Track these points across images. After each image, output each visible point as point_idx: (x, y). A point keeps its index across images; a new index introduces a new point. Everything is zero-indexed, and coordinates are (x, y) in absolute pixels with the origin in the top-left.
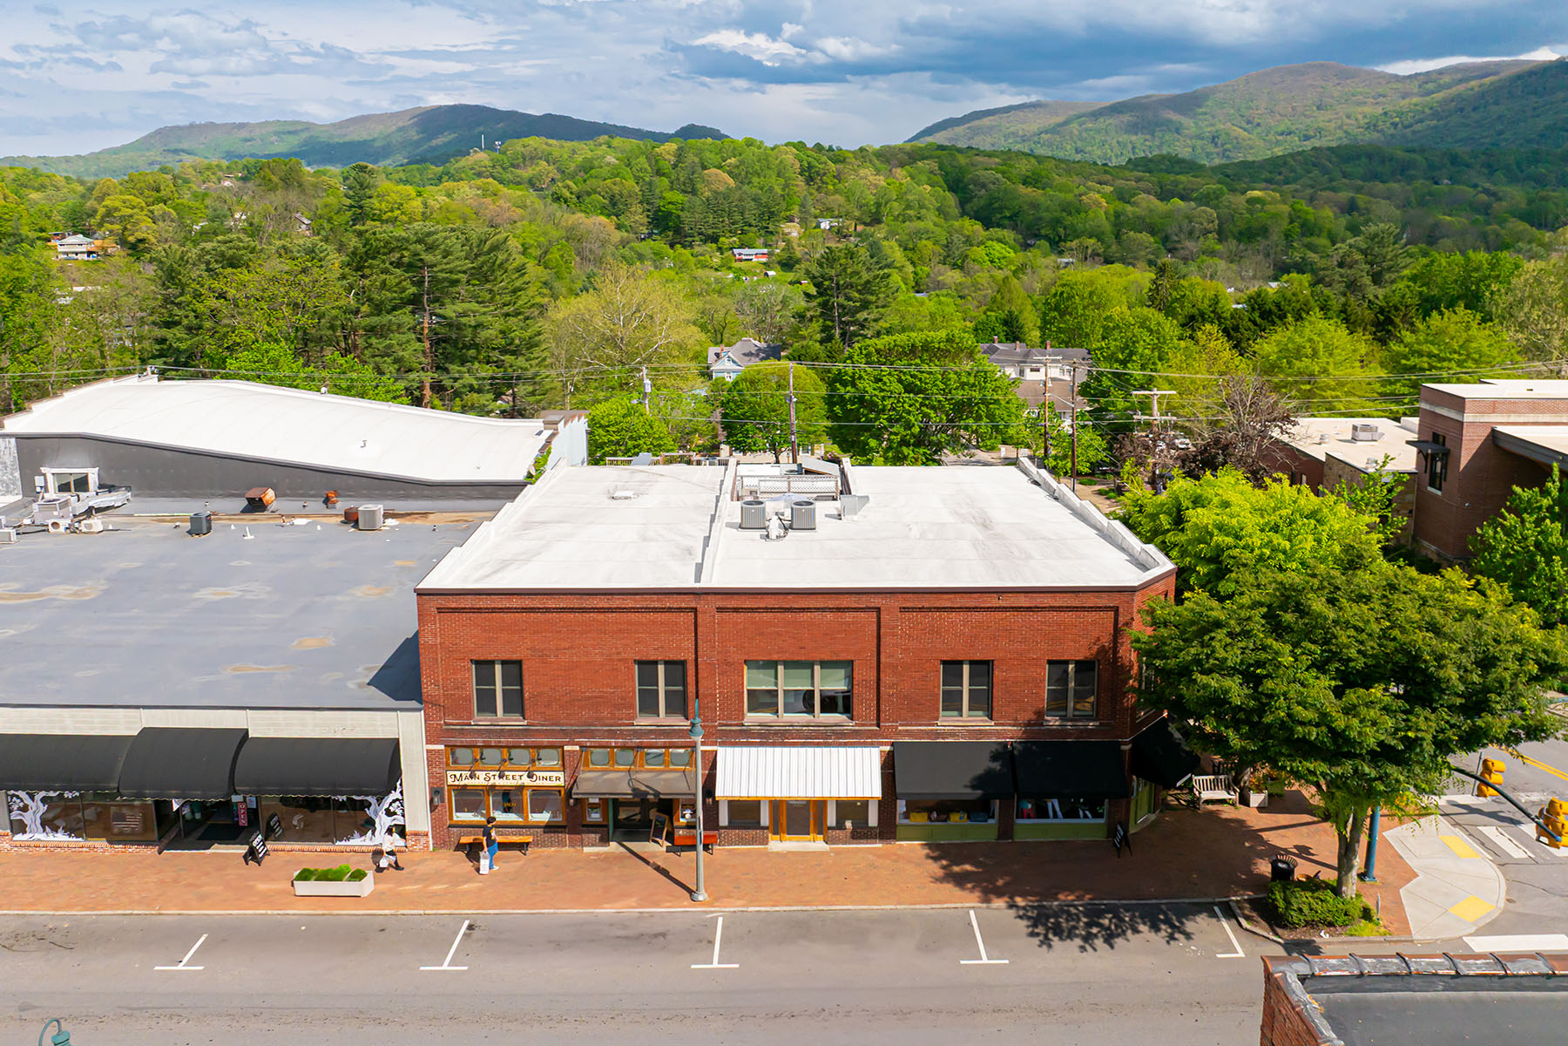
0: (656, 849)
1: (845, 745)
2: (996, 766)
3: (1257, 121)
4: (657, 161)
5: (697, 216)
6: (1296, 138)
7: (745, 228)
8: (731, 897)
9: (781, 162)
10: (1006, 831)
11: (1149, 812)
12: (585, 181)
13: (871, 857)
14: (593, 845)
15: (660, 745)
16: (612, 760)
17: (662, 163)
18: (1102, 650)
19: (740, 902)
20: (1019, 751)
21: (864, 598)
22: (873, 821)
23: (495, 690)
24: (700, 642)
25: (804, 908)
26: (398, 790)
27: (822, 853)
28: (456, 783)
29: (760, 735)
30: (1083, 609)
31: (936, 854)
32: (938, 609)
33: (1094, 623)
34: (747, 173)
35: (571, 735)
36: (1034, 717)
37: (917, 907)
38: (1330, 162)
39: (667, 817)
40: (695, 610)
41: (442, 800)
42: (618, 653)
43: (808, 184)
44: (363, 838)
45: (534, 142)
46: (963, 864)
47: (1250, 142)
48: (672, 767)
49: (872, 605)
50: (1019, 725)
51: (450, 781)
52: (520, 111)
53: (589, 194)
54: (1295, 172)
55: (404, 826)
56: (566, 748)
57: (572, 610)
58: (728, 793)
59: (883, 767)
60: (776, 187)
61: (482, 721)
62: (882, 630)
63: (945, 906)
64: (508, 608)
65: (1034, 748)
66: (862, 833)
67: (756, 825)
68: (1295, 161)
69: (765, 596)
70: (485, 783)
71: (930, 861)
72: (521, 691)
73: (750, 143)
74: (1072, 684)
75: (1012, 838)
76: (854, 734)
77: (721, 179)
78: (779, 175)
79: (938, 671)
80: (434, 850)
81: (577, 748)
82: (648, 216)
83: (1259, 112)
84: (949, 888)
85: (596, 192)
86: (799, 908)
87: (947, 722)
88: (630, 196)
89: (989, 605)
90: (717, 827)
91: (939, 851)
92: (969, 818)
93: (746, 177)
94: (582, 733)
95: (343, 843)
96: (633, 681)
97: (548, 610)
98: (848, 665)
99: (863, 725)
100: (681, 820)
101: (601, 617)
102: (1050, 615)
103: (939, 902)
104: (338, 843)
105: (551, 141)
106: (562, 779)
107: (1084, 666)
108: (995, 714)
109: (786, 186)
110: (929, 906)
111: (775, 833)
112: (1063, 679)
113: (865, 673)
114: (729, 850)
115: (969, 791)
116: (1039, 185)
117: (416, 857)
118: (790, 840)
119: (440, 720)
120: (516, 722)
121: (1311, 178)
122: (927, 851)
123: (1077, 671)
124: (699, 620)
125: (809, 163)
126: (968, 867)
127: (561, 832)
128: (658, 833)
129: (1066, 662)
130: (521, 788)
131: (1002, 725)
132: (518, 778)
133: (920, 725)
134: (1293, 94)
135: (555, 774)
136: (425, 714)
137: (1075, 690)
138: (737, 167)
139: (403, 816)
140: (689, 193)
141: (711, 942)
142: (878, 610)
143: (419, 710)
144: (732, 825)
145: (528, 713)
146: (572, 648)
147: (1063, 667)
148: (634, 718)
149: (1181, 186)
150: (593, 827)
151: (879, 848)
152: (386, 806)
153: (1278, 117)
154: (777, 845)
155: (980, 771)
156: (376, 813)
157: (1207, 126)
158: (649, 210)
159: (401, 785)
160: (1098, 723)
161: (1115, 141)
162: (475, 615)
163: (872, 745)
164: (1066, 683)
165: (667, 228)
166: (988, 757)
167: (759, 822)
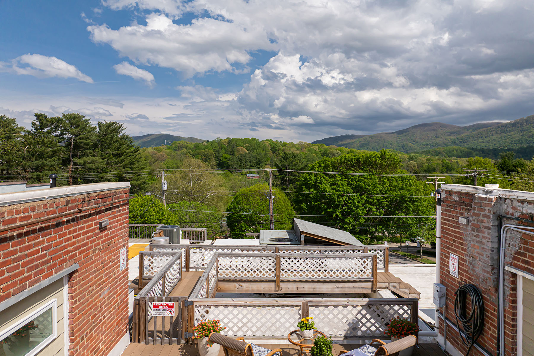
3: (416, 141)
4: (221, 145)
5: (234, 163)
7: (251, 167)
9: (264, 145)
17: (223, 145)
38: (444, 152)
43: (273, 153)
45: (182, 142)
47: (415, 148)
60: (262, 154)
73: (253, 139)
77: (243, 150)
78: (263, 150)
83: (417, 138)
85: (199, 154)
88: (211, 155)
93: (252, 150)
105: (188, 142)
109: (266, 154)
125: (274, 146)
138: (249, 147)
140: (232, 155)
153: (423, 140)
157: (400, 142)
158: (217, 161)
161: (371, 147)
165: (223, 167)
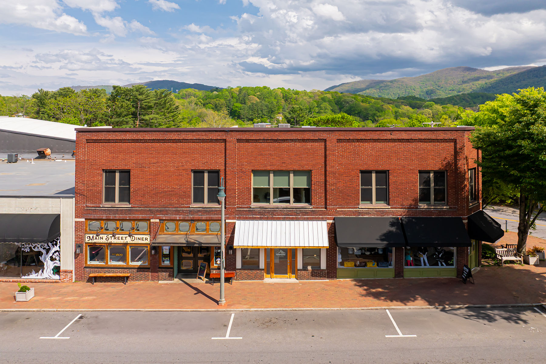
0: (200, 282)
1: (308, 219)
2: (393, 229)
3: (441, 86)
5: (246, 111)
6: (456, 92)
7: (263, 116)
8: (240, 304)
9: (276, 94)
10: (399, 273)
11: (476, 266)
12: (206, 100)
13: (323, 286)
14: (164, 280)
15: (204, 219)
16: (177, 228)
17: (233, 94)
18: (448, 164)
19: (245, 306)
20: (405, 222)
21: (317, 133)
22: (323, 266)
23: (115, 188)
24: (227, 159)
25: (284, 309)
26: (58, 246)
27: (294, 284)
28: (90, 241)
29: (260, 213)
30: (437, 141)
31: (360, 284)
32: (358, 140)
33: (443, 149)
34: (264, 97)
35: (154, 213)
36: (413, 203)
37: (353, 308)
38: (469, 98)
39: (207, 263)
40: (225, 141)
41: (82, 252)
42: (183, 166)
43: (285, 102)
44: (37, 274)
45: (190, 90)
46: (377, 288)
47: (440, 93)
48: (210, 233)
49: (322, 138)
50: (405, 208)
51: (87, 240)
52: (186, 82)
53: (207, 104)
54: (457, 102)
55: (59, 267)
56: (152, 221)
57: (158, 141)
58: (241, 244)
59: (329, 233)
60: (274, 103)
61: (108, 205)
62: (327, 153)
63: (370, 308)
64: (124, 140)
65: (414, 220)
66: (317, 273)
67: (257, 267)
68: (457, 98)
69: (264, 133)
70: (106, 242)
71: (357, 287)
72: (129, 188)
73: (265, 88)
74: (432, 185)
75: (403, 276)
76: (313, 212)
77: (255, 100)
78: (275, 98)
79: (358, 176)
80: (75, 282)
81: (158, 221)
82: (228, 112)
83: (442, 83)
84: (371, 299)
85: (210, 103)
86: (281, 309)
87: (364, 206)
88: (222, 105)
89: (386, 138)
90: (235, 269)
91: (361, 283)
92: (378, 265)
93: (264, 99)
94: (161, 212)
95: (26, 277)
96: (190, 182)
97: (146, 141)
98: (308, 173)
99: (317, 208)
100: (215, 265)
101: (174, 145)
102: (419, 144)
103: (366, 306)
104: (23, 277)
105: (196, 90)
106: (149, 240)
107: (440, 175)
108: (391, 202)
109: (277, 102)
110: (360, 308)
111: (268, 273)
112: (427, 182)
113: (318, 178)
114: (240, 282)
115: (379, 242)
116: (367, 102)
117: (64, 285)
118: (276, 278)
119: (84, 203)
120: (126, 205)
121: (463, 104)
122: (354, 283)
123: (435, 177)
124: (227, 146)
125: (286, 94)
126: (380, 290)
127: (147, 271)
128: (202, 273)
129: (429, 172)
130: (126, 244)
131: (395, 208)
132: (124, 238)
133: (350, 208)
134: (453, 77)
135: (144, 236)
136: (75, 199)
137: (435, 189)
138: (260, 95)
139: (60, 261)
140: (243, 104)
141: (226, 326)
142: (325, 141)
143: (72, 197)
144: (243, 268)
145: (132, 201)
146: (158, 162)
147: (428, 175)
148: (190, 203)
149: (418, 105)
150: (166, 269)
151: (327, 282)
152: (51, 255)
153: (449, 85)
154: (268, 280)
155: (385, 231)
156: (45, 259)
157: (424, 88)
158: (229, 110)
159: (60, 242)
160: (448, 207)
161: (392, 93)
162: (107, 144)
163: (322, 219)
164: (429, 185)
165: (235, 116)
166: (389, 224)
167: (259, 267)
